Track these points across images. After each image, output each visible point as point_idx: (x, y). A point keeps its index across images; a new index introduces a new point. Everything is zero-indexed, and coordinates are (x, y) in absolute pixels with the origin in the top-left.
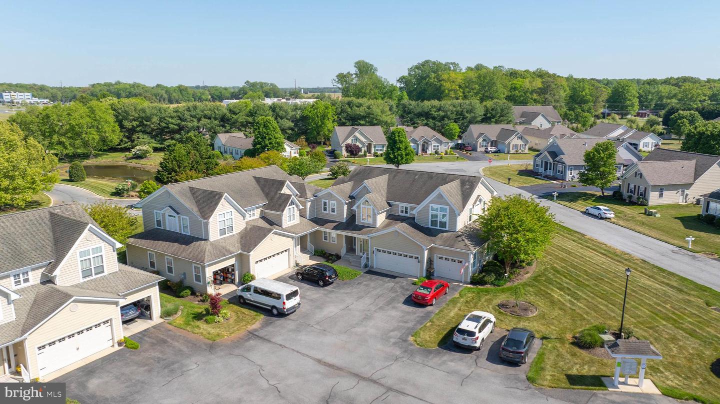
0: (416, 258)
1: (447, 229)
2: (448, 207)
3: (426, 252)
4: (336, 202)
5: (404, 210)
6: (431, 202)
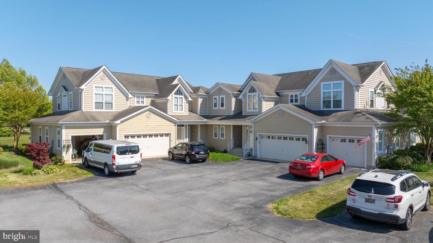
0: (303, 139)
1: (343, 108)
2: (343, 82)
3: (315, 131)
4: (225, 96)
5: (294, 98)
6: (323, 80)
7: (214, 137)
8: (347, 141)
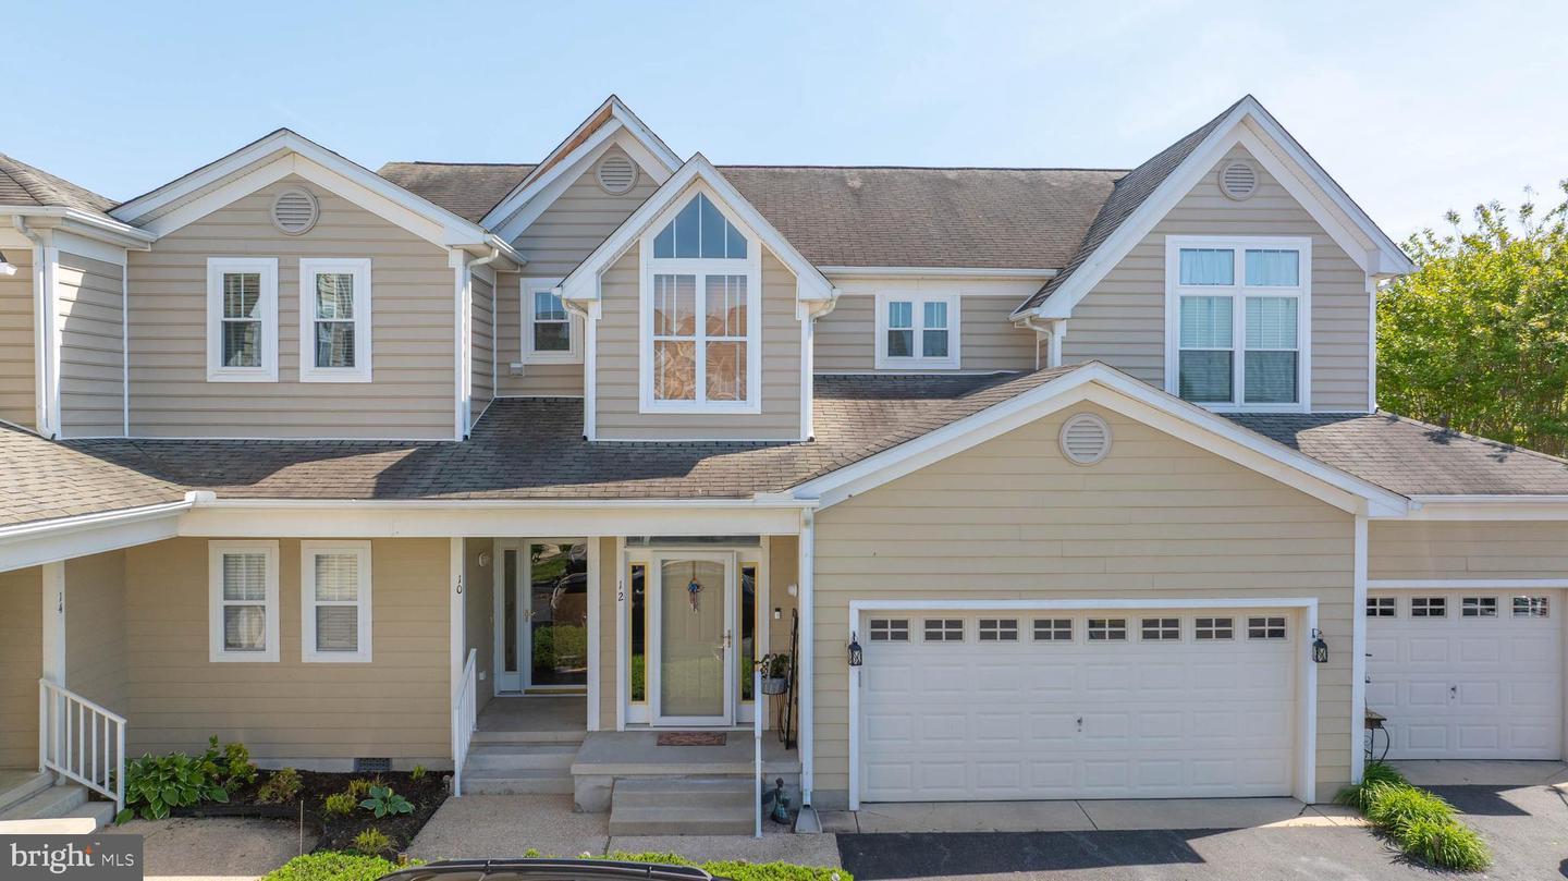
1: (1305, 403)
2: (1304, 245)
4: (366, 263)
5: (918, 326)
6: (1179, 221)
7: (217, 653)
8: (1454, 607)
